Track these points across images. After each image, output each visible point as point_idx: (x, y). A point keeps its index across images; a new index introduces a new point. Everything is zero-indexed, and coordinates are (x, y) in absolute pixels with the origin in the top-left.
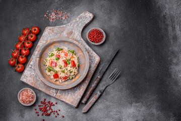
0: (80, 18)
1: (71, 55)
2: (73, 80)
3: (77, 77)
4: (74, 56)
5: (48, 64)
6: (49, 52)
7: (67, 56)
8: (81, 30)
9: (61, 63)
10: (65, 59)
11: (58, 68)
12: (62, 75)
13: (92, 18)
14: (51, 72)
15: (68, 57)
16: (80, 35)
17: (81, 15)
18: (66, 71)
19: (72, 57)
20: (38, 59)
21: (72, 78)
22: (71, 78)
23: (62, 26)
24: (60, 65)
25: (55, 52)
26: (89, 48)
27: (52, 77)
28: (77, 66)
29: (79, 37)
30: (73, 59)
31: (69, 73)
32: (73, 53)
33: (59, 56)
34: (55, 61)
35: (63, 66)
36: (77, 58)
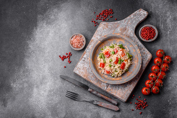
0: (135, 15)
1: (127, 58)
2: (113, 79)
3: (118, 79)
4: (129, 61)
5: (104, 51)
6: (112, 43)
7: (123, 56)
8: (135, 27)
9: (114, 58)
10: (119, 57)
11: (109, 60)
12: (107, 68)
13: (146, 15)
14: (102, 59)
15: (123, 59)
16: (134, 31)
17: (136, 12)
18: (112, 67)
19: (127, 60)
20: (99, 42)
21: (114, 77)
22: (112, 75)
23: (116, 22)
24: (111, 59)
25: (116, 47)
26: (142, 45)
27: (99, 64)
28: (125, 70)
29: (132, 34)
30: (126, 62)
31: (114, 71)
32: (130, 57)
33: (117, 51)
34: (111, 53)
35: (114, 61)
36: (129, 64)
